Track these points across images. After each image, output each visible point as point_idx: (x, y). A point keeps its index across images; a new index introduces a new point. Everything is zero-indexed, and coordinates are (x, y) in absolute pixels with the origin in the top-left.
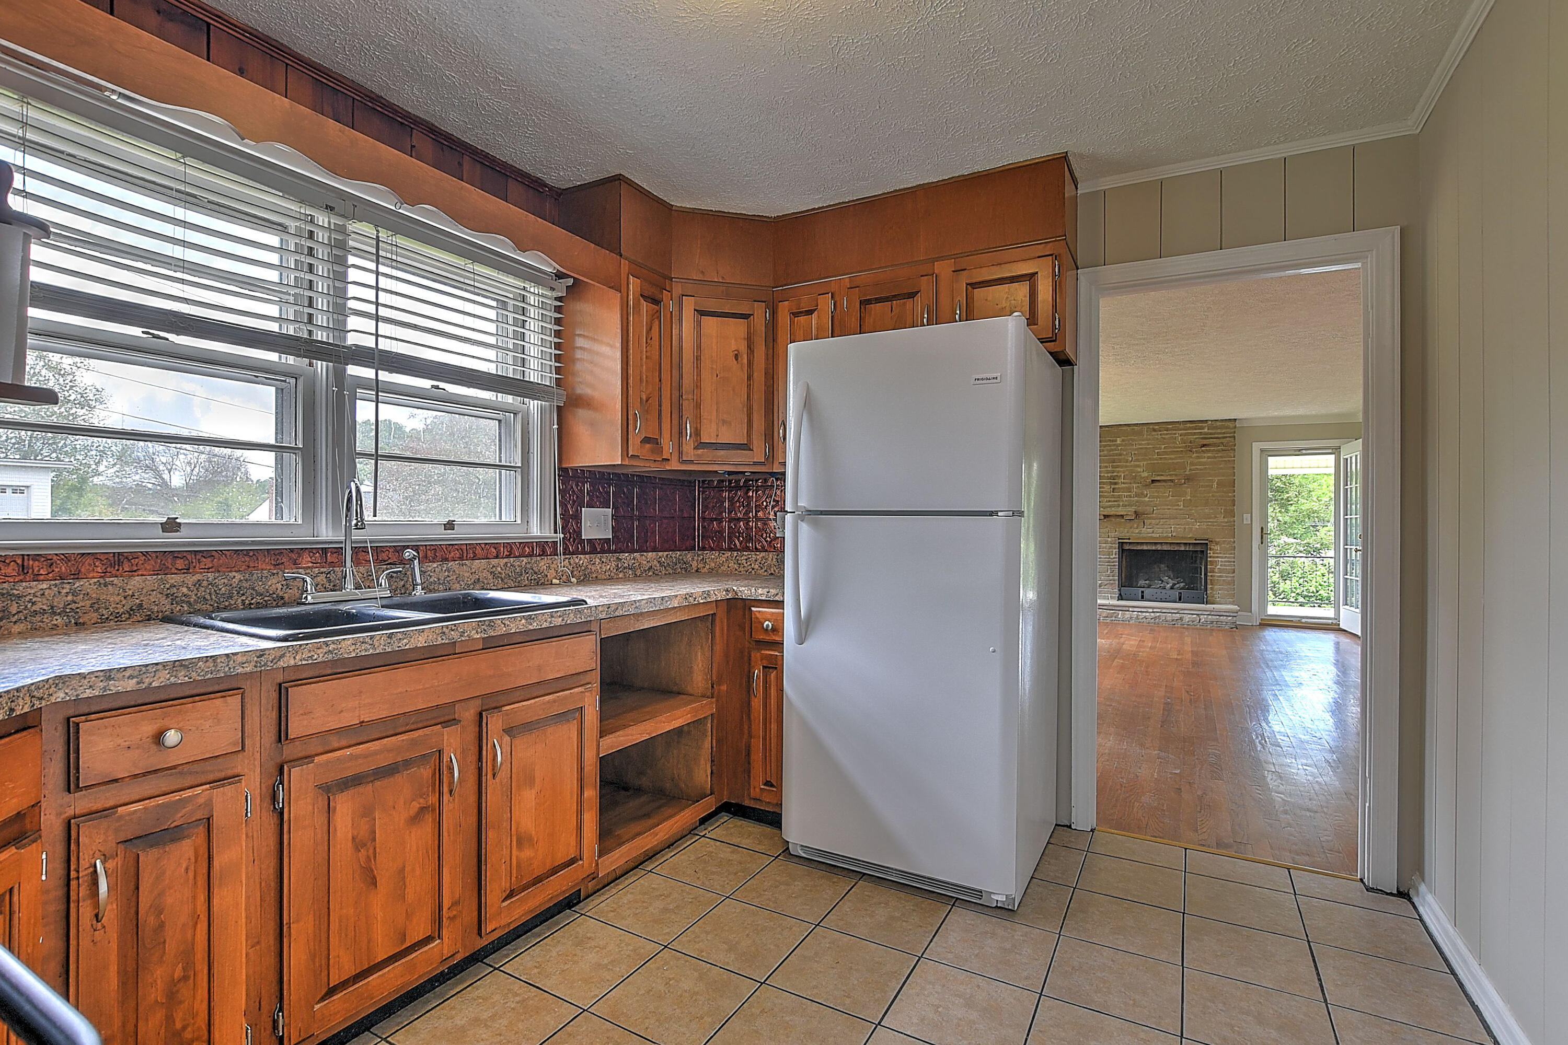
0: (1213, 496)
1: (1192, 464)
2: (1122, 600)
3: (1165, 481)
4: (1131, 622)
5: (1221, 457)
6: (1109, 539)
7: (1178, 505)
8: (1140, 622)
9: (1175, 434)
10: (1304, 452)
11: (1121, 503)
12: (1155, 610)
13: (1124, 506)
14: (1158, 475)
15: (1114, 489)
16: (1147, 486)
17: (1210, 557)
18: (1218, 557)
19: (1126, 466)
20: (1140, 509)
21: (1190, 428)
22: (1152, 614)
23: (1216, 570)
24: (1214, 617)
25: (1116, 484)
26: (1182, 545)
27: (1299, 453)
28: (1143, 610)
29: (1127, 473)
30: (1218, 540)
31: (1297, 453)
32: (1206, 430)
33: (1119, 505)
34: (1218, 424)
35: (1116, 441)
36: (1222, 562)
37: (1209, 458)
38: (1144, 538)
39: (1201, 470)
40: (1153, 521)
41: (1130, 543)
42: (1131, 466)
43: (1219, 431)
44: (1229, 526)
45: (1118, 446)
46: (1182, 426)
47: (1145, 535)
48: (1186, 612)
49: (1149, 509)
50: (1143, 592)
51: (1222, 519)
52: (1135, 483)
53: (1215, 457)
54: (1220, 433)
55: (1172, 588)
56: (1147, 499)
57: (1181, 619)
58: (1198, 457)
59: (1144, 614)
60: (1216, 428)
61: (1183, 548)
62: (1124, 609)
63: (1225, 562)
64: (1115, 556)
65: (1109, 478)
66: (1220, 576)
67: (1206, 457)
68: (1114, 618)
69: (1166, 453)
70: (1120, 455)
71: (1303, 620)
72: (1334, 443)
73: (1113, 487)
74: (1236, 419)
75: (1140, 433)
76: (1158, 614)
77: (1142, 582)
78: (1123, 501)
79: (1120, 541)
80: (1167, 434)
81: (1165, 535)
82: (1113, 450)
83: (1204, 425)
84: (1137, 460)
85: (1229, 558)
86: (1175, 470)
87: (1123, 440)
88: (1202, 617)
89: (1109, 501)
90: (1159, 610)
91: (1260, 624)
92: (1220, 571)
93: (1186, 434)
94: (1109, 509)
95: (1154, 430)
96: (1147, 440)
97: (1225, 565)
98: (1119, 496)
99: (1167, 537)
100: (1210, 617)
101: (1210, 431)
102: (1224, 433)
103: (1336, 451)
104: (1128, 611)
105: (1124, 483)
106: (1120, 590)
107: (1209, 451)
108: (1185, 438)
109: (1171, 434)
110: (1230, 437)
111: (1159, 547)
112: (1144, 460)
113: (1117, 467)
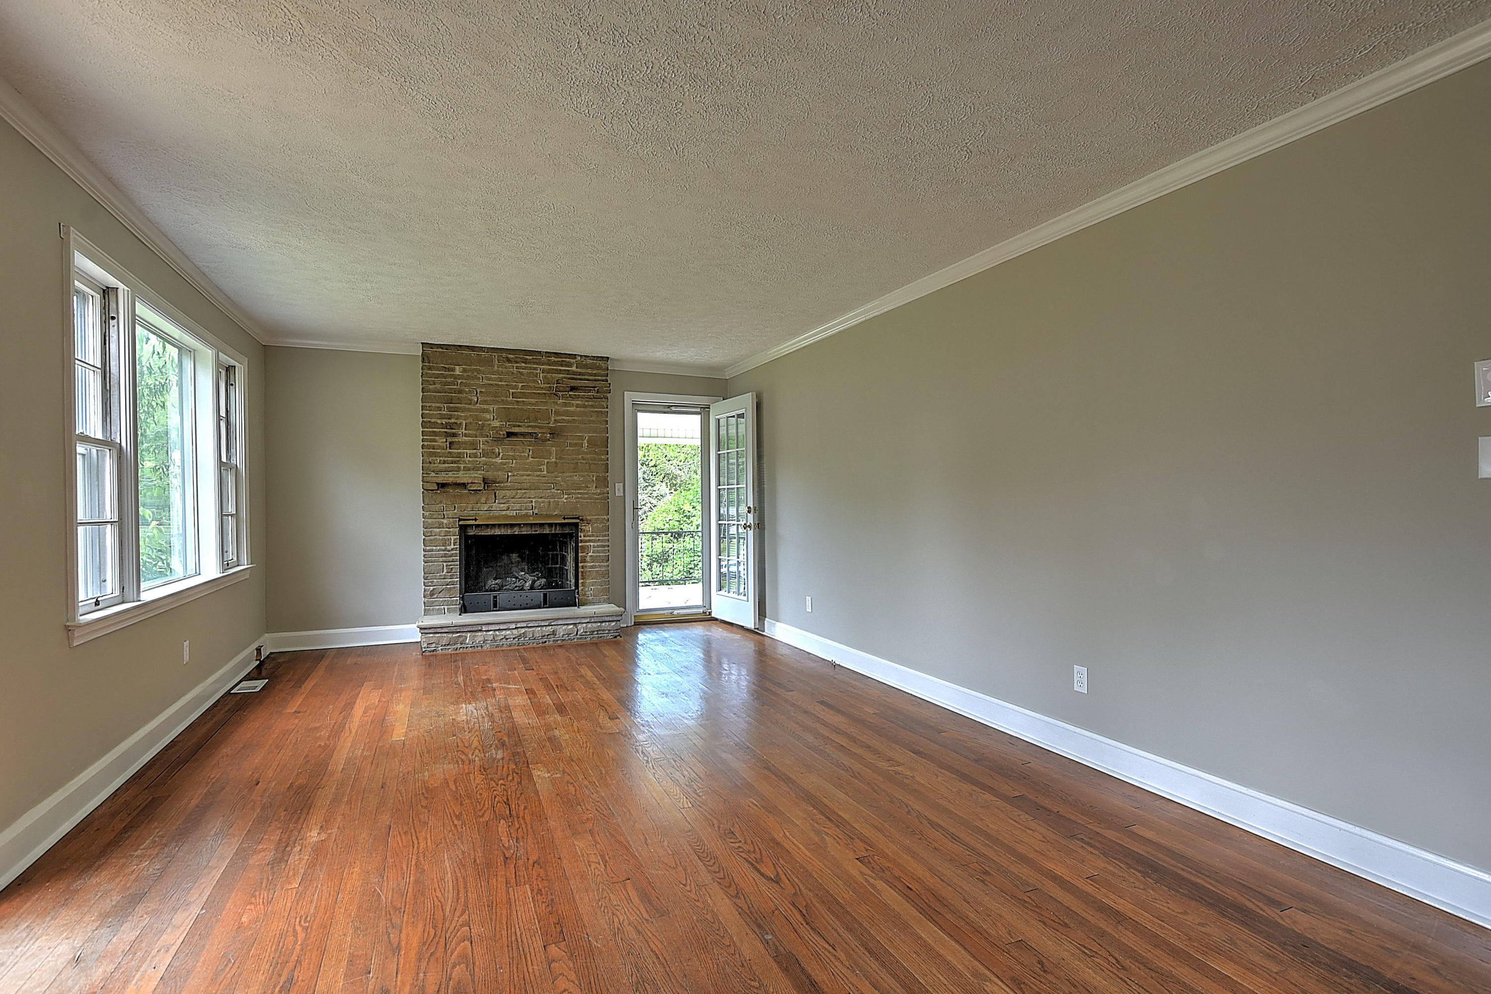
0: (583, 459)
1: (557, 413)
2: (466, 612)
3: (523, 435)
4: (485, 648)
5: (592, 406)
6: (445, 521)
7: (541, 470)
8: (497, 646)
9: (536, 369)
10: (673, 409)
11: (462, 466)
12: (519, 625)
13: (467, 469)
14: (515, 426)
15: (450, 443)
16: (498, 440)
17: (581, 541)
18: (589, 541)
19: (469, 410)
20: (490, 475)
21: (555, 364)
22: (515, 632)
23: (588, 559)
24: (594, 625)
25: (454, 435)
26: (547, 527)
27: (668, 410)
28: (502, 627)
29: (470, 420)
30: (589, 518)
31: (666, 410)
32: (574, 368)
33: (459, 467)
34: (589, 361)
35: (453, 370)
36: (594, 547)
37: (578, 406)
38: (495, 517)
39: (569, 422)
40: (508, 493)
41: (477, 526)
42: (477, 410)
43: (589, 371)
44: (601, 499)
45: (456, 377)
46: (544, 359)
47: (497, 514)
48: (560, 622)
49: (501, 475)
50: (495, 597)
51: (593, 489)
52: (482, 436)
53: (585, 406)
54: (591, 375)
55: (532, 588)
56: (498, 460)
57: (554, 633)
58: (565, 405)
59: (503, 633)
60: (586, 366)
61: (547, 531)
62: (475, 628)
63: (598, 546)
64: (454, 546)
65: (443, 426)
66: (592, 567)
67: (575, 406)
68: (459, 646)
69: (524, 395)
70: (460, 392)
71: (676, 612)
72: (703, 400)
73: (449, 439)
74: (608, 358)
75: (489, 362)
76: (523, 631)
77: (491, 583)
78: (465, 462)
79: (461, 523)
80: (525, 368)
81: (524, 512)
82: (449, 384)
83: (572, 361)
84: (485, 402)
85: (602, 541)
86: (536, 420)
87: (464, 370)
88: (580, 626)
89: (445, 462)
90: (524, 625)
91: (636, 624)
92: (593, 560)
93: (549, 371)
94: (443, 474)
95: (509, 360)
96: (497, 373)
97: (598, 552)
98: (459, 455)
99: (527, 516)
100: (590, 625)
101: (579, 370)
102: (595, 375)
103: (704, 411)
104: (481, 631)
105: (466, 435)
106: (462, 598)
107: (578, 397)
108: (549, 375)
109: (530, 368)
110: (603, 381)
111: (516, 531)
112: (495, 402)
113: (456, 410)
